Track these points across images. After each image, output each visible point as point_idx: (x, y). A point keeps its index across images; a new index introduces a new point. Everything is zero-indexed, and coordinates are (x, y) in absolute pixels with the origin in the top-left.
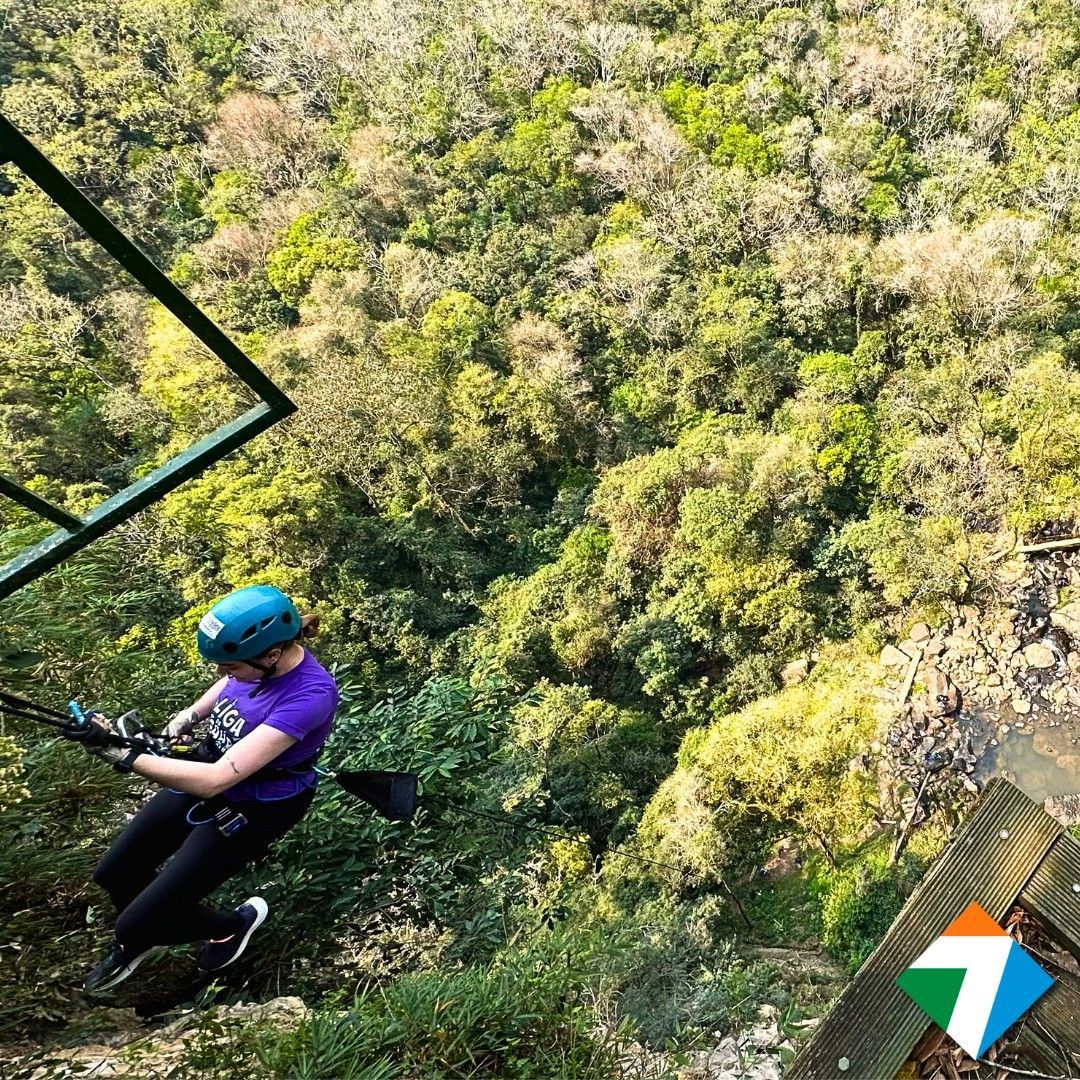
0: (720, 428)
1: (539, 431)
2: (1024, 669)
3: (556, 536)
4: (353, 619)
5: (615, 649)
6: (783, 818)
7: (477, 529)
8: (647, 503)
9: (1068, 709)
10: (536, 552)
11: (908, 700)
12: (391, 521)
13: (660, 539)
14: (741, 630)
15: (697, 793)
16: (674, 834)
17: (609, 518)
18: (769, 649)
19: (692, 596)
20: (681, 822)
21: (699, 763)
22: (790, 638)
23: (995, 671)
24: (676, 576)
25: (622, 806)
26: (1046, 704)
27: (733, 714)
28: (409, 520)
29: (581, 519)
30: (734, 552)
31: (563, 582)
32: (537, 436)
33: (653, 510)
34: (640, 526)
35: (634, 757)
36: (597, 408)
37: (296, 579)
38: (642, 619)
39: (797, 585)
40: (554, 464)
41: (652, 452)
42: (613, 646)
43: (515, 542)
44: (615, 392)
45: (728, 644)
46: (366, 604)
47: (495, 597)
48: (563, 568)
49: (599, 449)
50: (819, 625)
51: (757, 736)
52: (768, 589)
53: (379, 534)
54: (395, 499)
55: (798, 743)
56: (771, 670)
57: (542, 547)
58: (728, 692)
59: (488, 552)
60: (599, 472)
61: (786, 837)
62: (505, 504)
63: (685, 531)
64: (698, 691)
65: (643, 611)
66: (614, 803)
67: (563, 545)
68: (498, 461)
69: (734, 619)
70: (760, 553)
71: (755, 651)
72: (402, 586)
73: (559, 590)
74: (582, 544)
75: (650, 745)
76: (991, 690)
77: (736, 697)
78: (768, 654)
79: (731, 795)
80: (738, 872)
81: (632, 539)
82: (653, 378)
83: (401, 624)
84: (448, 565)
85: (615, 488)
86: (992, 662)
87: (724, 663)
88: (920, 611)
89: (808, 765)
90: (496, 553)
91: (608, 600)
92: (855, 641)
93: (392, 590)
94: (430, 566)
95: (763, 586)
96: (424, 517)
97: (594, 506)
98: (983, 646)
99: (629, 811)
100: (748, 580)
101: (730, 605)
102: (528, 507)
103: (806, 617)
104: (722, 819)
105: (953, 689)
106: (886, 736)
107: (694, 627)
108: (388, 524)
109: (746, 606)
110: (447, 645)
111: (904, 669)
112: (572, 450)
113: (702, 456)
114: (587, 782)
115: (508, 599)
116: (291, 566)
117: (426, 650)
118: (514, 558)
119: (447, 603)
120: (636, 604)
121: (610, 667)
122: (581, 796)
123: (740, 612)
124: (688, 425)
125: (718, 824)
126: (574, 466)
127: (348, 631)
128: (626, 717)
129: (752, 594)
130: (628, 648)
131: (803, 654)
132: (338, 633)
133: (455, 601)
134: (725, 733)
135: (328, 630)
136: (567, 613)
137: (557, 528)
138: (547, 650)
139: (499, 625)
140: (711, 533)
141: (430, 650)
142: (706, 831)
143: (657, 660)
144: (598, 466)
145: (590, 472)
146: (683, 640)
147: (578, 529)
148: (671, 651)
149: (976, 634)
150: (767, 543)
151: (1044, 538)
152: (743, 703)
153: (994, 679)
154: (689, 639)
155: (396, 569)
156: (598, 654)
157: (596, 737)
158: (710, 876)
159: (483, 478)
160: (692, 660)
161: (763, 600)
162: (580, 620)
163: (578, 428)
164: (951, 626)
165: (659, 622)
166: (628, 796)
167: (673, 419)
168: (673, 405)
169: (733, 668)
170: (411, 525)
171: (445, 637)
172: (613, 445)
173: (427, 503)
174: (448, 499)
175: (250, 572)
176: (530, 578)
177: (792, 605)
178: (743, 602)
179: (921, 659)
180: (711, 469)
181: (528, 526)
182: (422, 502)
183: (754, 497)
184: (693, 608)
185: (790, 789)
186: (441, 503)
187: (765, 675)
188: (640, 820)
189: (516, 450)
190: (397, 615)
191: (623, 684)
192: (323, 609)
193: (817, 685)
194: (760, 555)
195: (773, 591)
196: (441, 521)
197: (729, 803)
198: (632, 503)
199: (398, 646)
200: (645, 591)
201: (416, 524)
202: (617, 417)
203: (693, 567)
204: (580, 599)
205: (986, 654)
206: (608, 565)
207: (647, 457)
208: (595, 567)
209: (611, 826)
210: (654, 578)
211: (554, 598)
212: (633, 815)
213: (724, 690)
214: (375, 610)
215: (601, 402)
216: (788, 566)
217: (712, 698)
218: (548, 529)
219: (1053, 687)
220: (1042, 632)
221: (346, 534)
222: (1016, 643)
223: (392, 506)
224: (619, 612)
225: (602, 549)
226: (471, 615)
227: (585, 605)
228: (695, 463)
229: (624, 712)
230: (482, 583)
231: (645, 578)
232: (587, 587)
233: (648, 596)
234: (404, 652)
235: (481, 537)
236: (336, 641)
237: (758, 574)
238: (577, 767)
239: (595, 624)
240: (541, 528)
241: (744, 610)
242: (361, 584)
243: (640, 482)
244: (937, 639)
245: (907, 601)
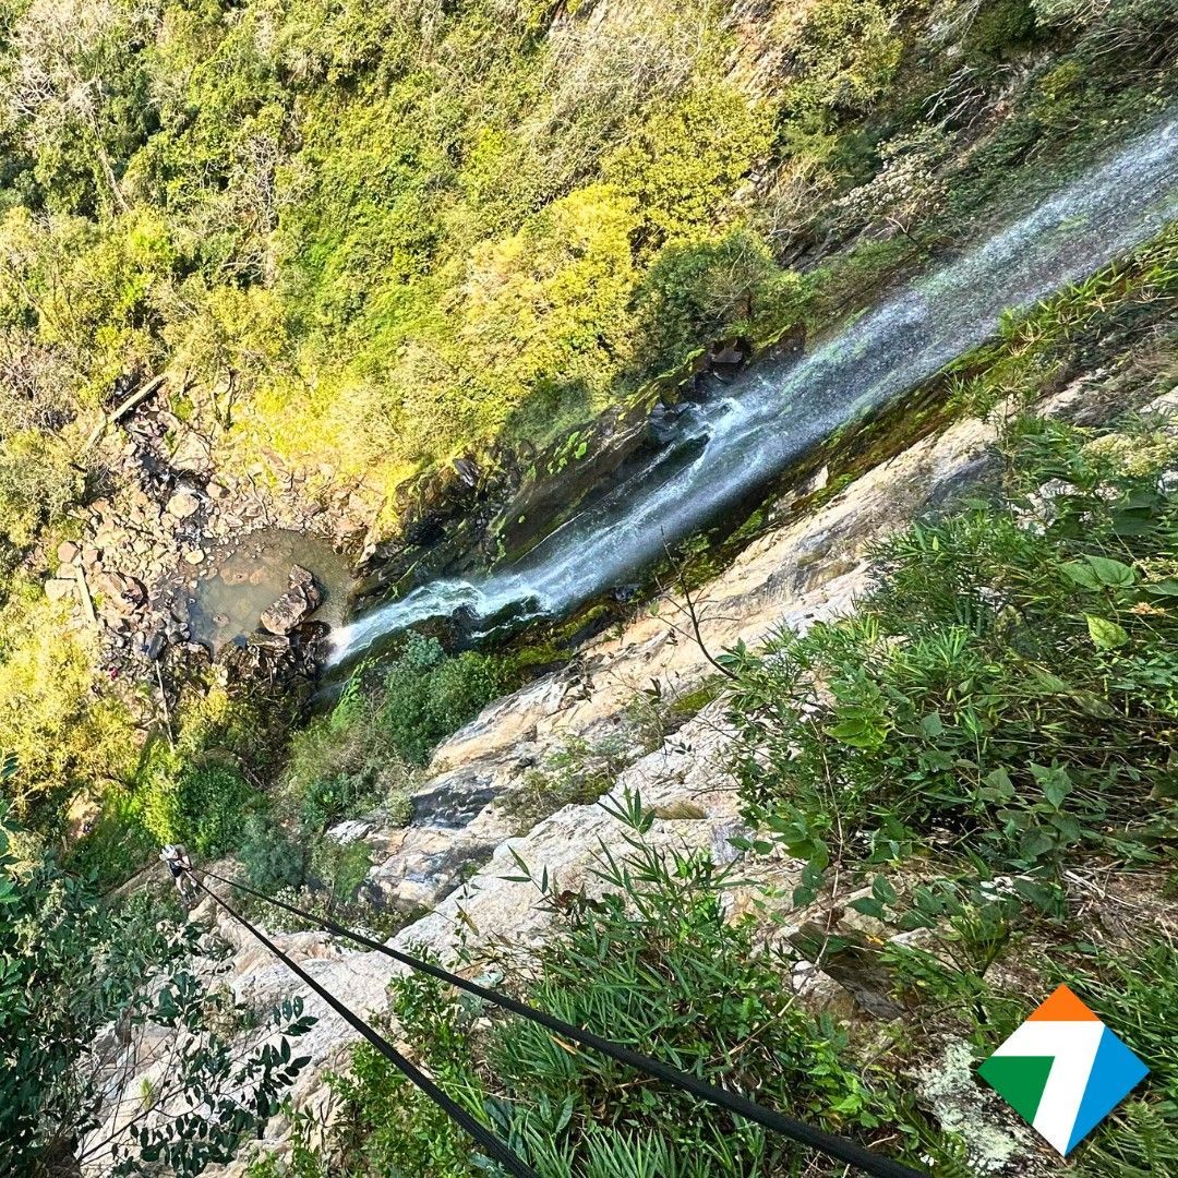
2: (178, 526)
9: (234, 534)
11: (97, 616)
23: (155, 542)
26: (212, 542)
76: (162, 560)
86: (148, 537)
88: (53, 533)
92: (13, 598)
98: (131, 528)
105: (130, 581)
111: (76, 592)
149: (118, 521)
151: (119, 401)
153: (158, 550)
164: (92, 529)
179: (85, 574)
205: (138, 533)
219: (211, 524)
220: (171, 483)
222: (156, 507)
244: (88, 547)
245: (37, 532)
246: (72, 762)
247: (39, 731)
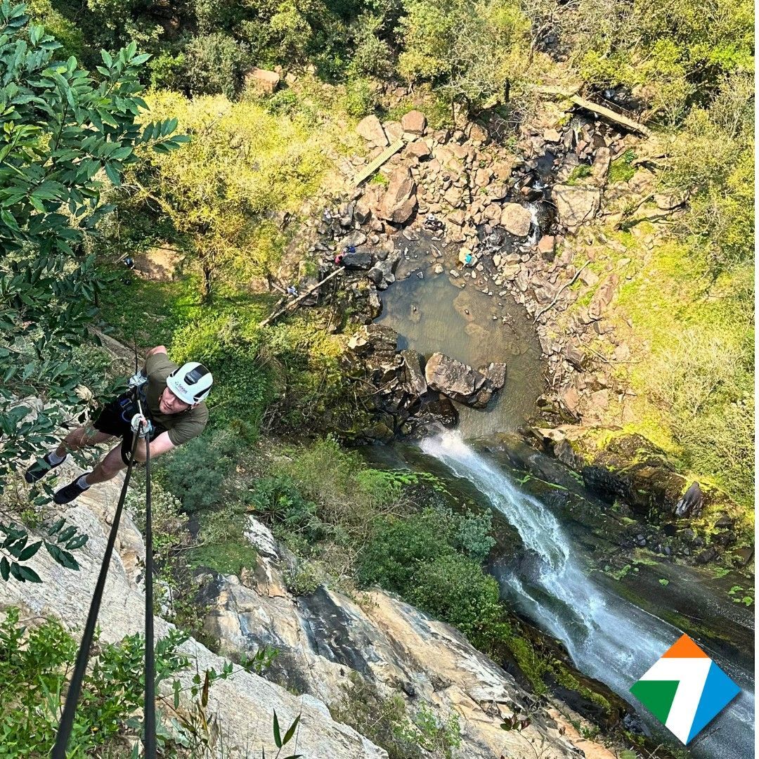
2: (492, 224)
9: (509, 286)
11: (362, 184)
22: (275, 41)
23: (464, 208)
26: (491, 267)
45: (204, 5)
50: (314, 48)
56: (237, 64)
58: (178, 59)
64: (147, 38)
77: (185, 70)
78: (242, 45)
86: (467, 198)
88: (427, 98)
92: (341, 87)
98: (468, 176)
105: (413, 202)
106: (321, 207)
111: (374, 153)
131: (278, 68)
149: (469, 160)
151: (600, 99)
153: (458, 216)
164: (449, 136)
169: (196, 35)
177: (296, 4)
179: (399, 152)
187: (227, 65)
205: (467, 186)
213: (175, 54)
219: (509, 258)
220: (534, 197)
222: (501, 193)
244: (429, 142)
245: (420, 80)
246: (204, 228)
247: (220, 181)
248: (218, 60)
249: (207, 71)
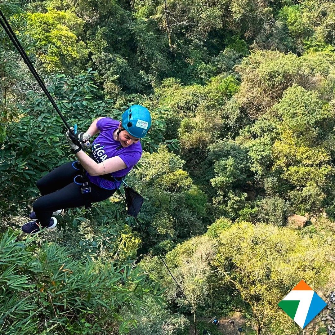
0: (332, 59)
1: (233, 10)
3: (212, 72)
4: (91, 59)
5: (209, 149)
6: (246, 299)
7: (174, 46)
8: (269, 79)
10: (197, 75)
12: (136, 19)
13: (264, 104)
14: (280, 180)
15: (208, 255)
16: (184, 269)
17: (244, 77)
18: (290, 200)
19: (264, 145)
20: (192, 265)
21: (218, 239)
22: (305, 200)
24: (262, 128)
25: (166, 236)
27: (250, 223)
28: (144, 23)
29: (229, 69)
30: (300, 133)
31: (202, 99)
32: (231, 12)
33: (269, 86)
34: (257, 91)
35: (186, 214)
36: (271, 12)
37: (77, 23)
38: (231, 142)
39: (325, 173)
40: (231, 32)
41: (287, 52)
42: (208, 148)
43: (189, 63)
44: (285, 8)
45: (269, 183)
46: (102, 55)
47: (164, 87)
48: (206, 90)
49: (259, 36)
50: (326, 203)
51: (257, 244)
52: (308, 166)
53: (127, 22)
54: (143, 8)
55: (277, 262)
56: (284, 212)
57: (201, 74)
58: (254, 210)
59: (173, 61)
60: (252, 49)
61: (240, 311)
62: (195, 41)
63: (280, 106)
64: (239, 199)
65: (234, 138)
66: (163, 232)
67: (212, 79)
68: (204, 15)
69: (280, 171)
70: (314, 143)
71: (281, 196)
72: (123, 55)
73: (198, 102)
74: (222, 84)
75: (198, 213)
77: (257, 215)
78: (288, 202)
79: (225, 268)
80: (204, 313)
81: (249, 95)
82: (310, 10)
83: (112, 75)
84: (151, 57)
85: (256, 62)
87: (260, 192)
89: (276, 279)
90: (177, 64)
91: (219, 121)
93: (117, 55)
94: (142, 53)
95: (306, 162)
96: (152, 24)
97: (240, 66)
99: (168, 241)
100: (299, 154)
101: (281, 162)
102: (205, 48)
103: (320, 194)
104: (212, 278)
106: (329, 293)
107: (256, 163)
108: (134, 19)
109: (290, 168)
110: (128, 99)
112: (244, 29)
113: (313, 70)
114: (156, 212)
115: (170, 92)
116: (78, 16)
117: (117, 95)
118: (184, 72)
119: (140, 77)
120: (232, 132)
121: (200, 158)
122: (149, 218)
123: (285, 169)
124: (314, 48)
125: (209, 279)
126: (241, 39)
127: (86, 64)
128: (194, 190)
129: (297, 163)
130: (215, 154)
131: (307, 214)
132: (81, 63)
133: (144, 78)
134: (241, 231)
135: (78, 58)
136: (195, 116)
137: (214, 68)
138: (175, 130)
139: (158, 103)
140: (294, 115)
141: (119, 96)
142: (201, 279)
143: (226, 168)
144: (253, 45)
145: (248, 47)
146: (246, 166)
147: (224, 74)
148: (237, 168)
150: (321, 139)
152: (258, 220)
154: (249, 167)
155: (125, 45)
156: (198, 148)
157: (174, 191)
158: (190, 305)
159: (192, 20)
160: (245, 180)
161: (302, 170)
162: (199, 124)
163: (254, 19)
165: (239, 149)
166: (172, 233)
167: (308, 40)
168: (313, 32)
169: (264, 198)
170: (144, 26)
171: (129, 94)
172: (268, 38)
173: (157, 19)
174: (169, 22)
175: (59, 8)
176: (187, 87)
177: (316, 182)
178: (290, 165)
180: (314, 79)
181: (200, 59)
182: (155, 17)
183: (329, 109)
184: (261, 151)
185: (258, 285)
186: (164, 23)
187: (279, 212)
188: (171, 250)
189: (216, 14)
190: (113, 69)
191: (202, 171)
192: (81, 46)
193: (306, 237)
194: (315, 143)
195: (310, 168)
196: (159, 32)
197: (221, 271)
198: (260, 76)
199: (105, 85)
200: (241, 128)
201: (147, 27)
202: (278, 24)
203: (273, 129)
204: (206, 112)
206: (229, 102)
207: (282, 54)
208: (222, 99)
209: (155, 244)
210: (249, 123)
211: (193, 104)
212: (169, 245)
213: (253, 207)
214: (104, 60)
215: (274, 10)
216: (326, 159)
217: (243, 208)
218: (209, 66)
221: (111, 13)
223: (140, 11)
224: (221, 131)
225: (231, 92)
226: (147, 89)
227: (206, 117)
228: (307, 71)
229: (195, 187)
230: (162, 76)
231: (244, 121)
232: (212, 108)
233: (241, 131)
234: (106, 90)
235: (175, 51)
236: (78, 66)
237: (307, 154)
238: (155, 201)
239: (206, 130)
240: (206, 64)
241: (288, 170)
242: (105, 43)
243: (271, 66)
248: (274, 210)
249: (268, 215)
